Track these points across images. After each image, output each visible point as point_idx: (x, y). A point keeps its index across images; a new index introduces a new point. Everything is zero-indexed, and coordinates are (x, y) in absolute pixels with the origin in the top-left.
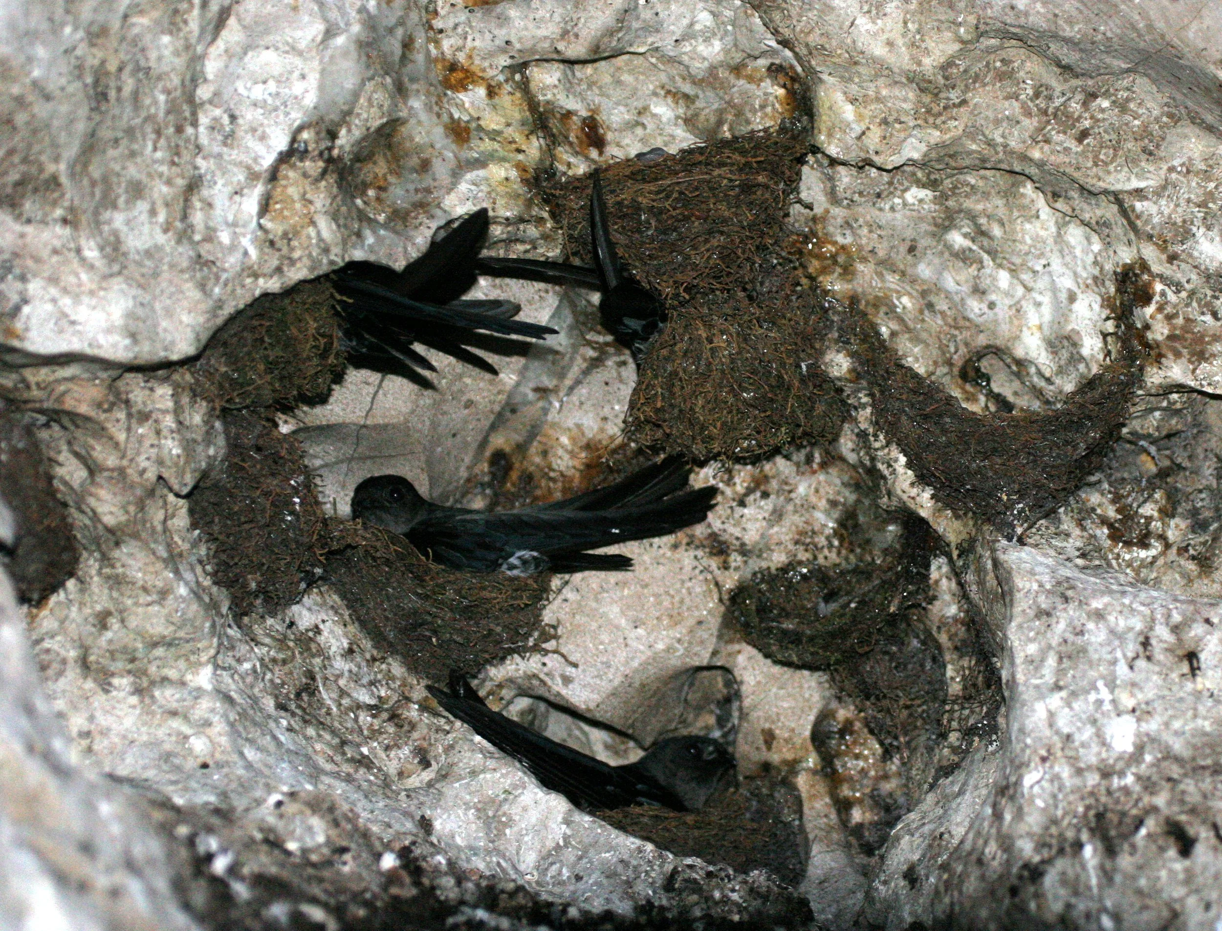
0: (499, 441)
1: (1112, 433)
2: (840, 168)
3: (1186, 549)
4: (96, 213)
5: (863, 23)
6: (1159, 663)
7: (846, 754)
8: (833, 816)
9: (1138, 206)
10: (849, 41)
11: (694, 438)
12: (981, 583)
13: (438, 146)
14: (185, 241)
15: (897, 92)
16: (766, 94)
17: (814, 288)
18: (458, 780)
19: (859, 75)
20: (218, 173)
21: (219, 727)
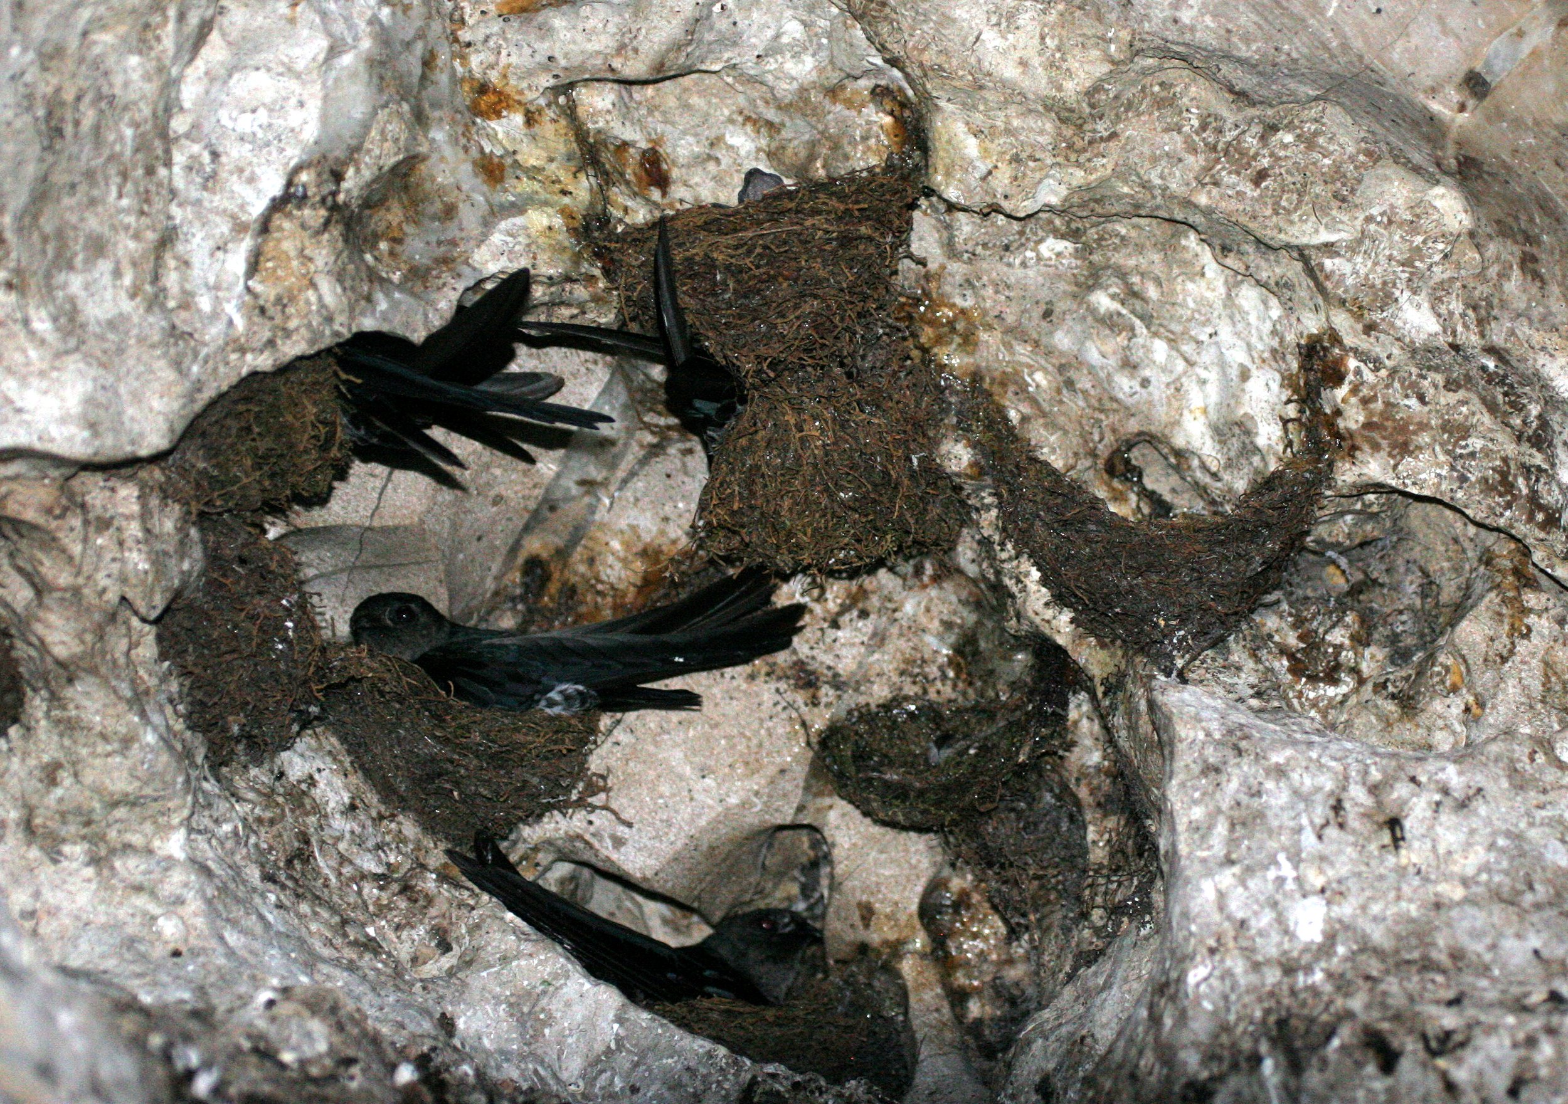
0: (534, 545)
1: (1295, 543)
2: (960, 215)
3: (1384, 686)
4: (48, 276)
5: (991, 38)
6: (1354, 832)
7: (962, 933)
8: (946, 1010)
9: (1328, 264)
10: (973, 60)
11: (778, 547)
12: (1132, 728)
13: (465, 187)
14: (156, 309)
15: (1031, 122)
16: (868, 123)
17: (927, 362)
18: (486, 968)
19: (985, 101)
20: (197, 224)
21: (194, 905)
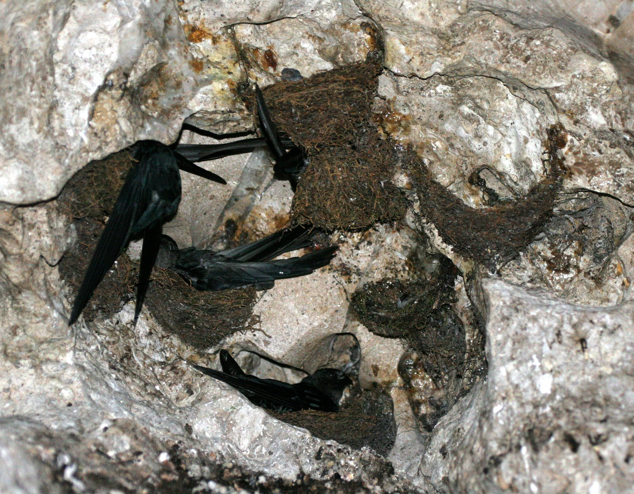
0: (229, 215)
1: (548, 213)
2: (400, 78)
3: (589, 273)
5: (408, 4)
6: (565, 345)
7: (417, 376)
8: (410, 411)
9: (557, 95)
10: (400, 14)
11: (326, 221)
13: (185, 74)
14: (49, 137)
15: (427, 39)
16: (360, 38)
17: (388, 140)
18: (207, 402)
19: (407, 30)
20: (66, 99)
21: (77, 384)
